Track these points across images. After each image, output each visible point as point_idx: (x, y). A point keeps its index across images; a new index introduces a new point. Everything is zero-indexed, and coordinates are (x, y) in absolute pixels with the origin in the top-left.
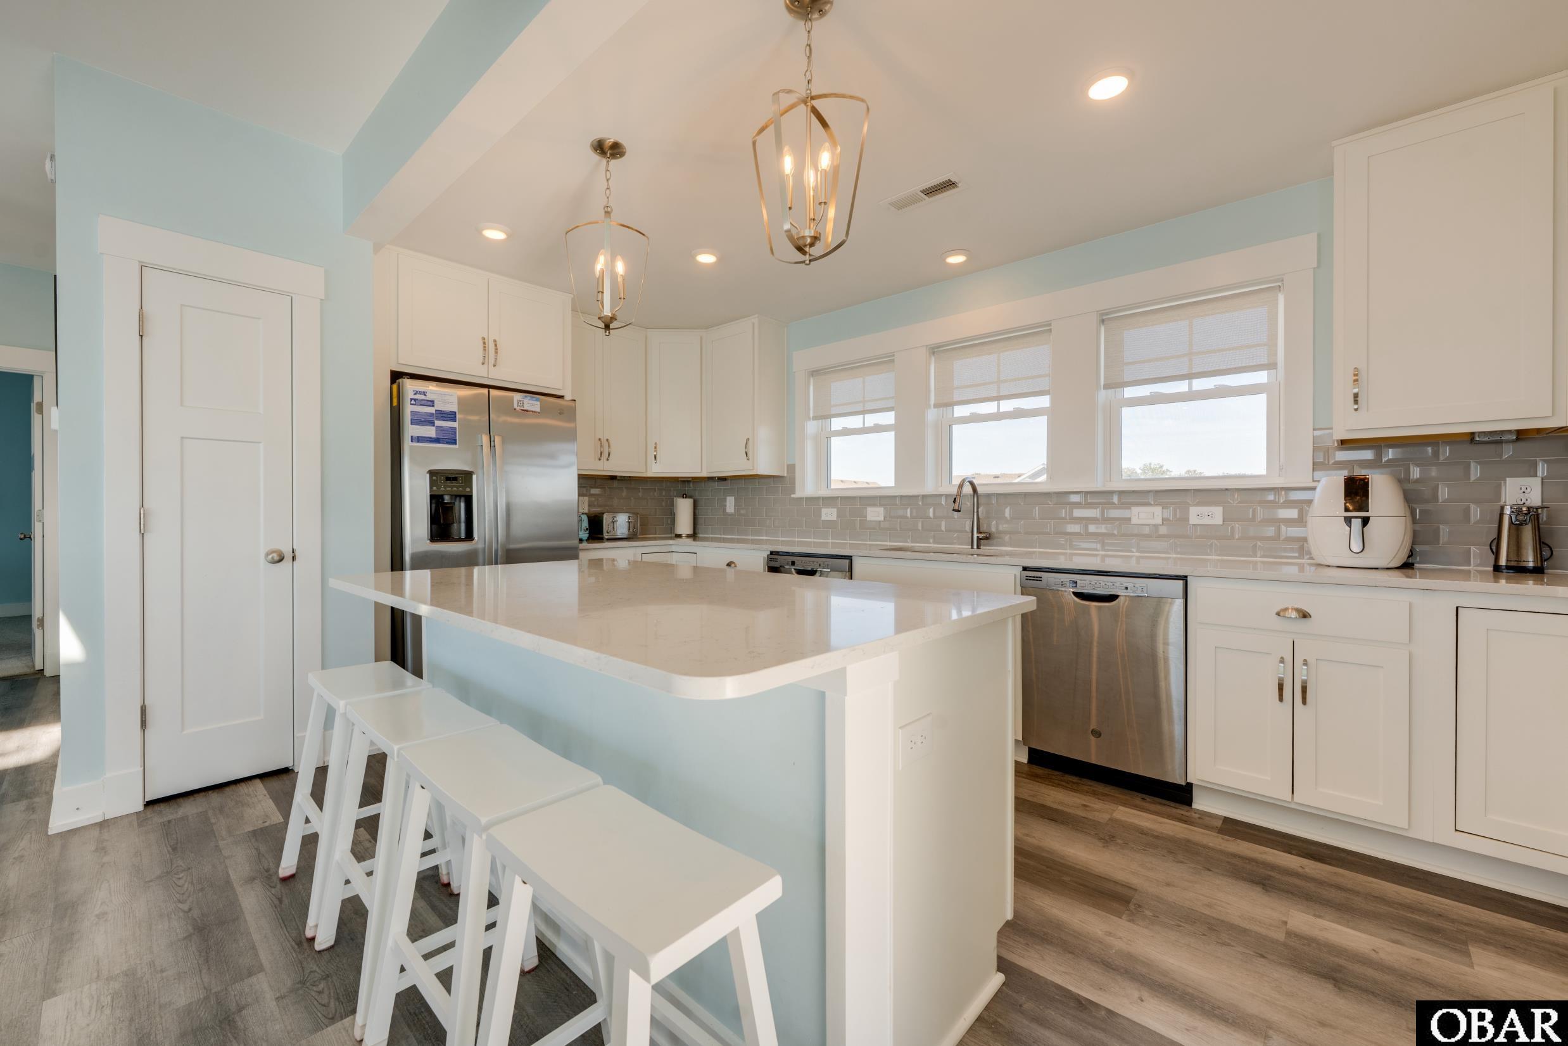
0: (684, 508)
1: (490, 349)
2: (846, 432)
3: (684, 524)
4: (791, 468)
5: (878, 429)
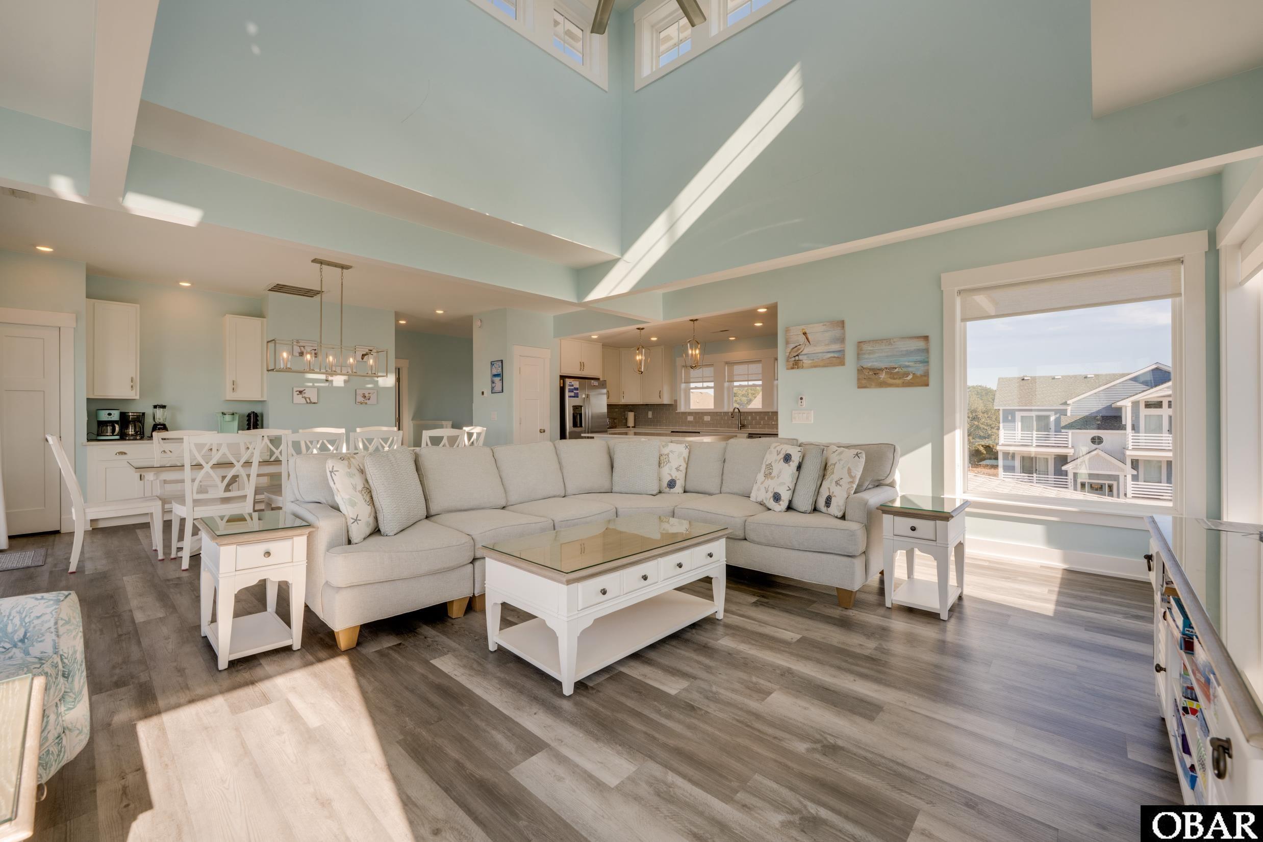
0: (631, 416)
1: (582, 365)
2: (696, 388)
3: (631, 422)
4: (676, 401)
5: (708, 387)
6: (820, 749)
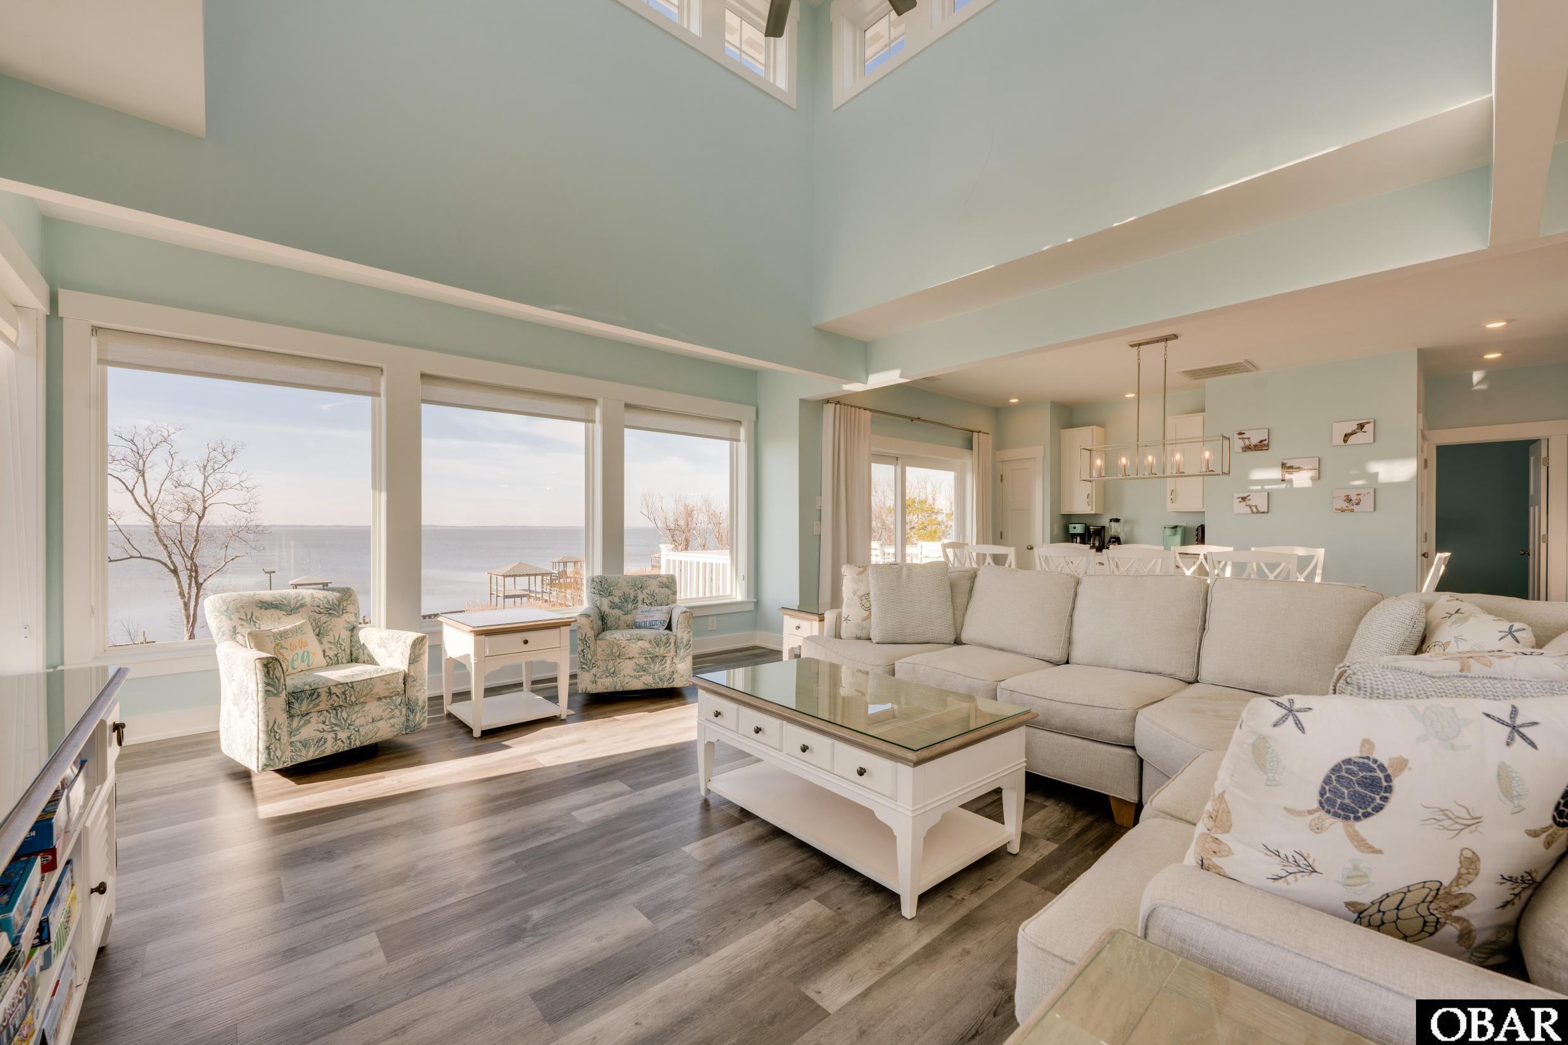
6: (524, 926)
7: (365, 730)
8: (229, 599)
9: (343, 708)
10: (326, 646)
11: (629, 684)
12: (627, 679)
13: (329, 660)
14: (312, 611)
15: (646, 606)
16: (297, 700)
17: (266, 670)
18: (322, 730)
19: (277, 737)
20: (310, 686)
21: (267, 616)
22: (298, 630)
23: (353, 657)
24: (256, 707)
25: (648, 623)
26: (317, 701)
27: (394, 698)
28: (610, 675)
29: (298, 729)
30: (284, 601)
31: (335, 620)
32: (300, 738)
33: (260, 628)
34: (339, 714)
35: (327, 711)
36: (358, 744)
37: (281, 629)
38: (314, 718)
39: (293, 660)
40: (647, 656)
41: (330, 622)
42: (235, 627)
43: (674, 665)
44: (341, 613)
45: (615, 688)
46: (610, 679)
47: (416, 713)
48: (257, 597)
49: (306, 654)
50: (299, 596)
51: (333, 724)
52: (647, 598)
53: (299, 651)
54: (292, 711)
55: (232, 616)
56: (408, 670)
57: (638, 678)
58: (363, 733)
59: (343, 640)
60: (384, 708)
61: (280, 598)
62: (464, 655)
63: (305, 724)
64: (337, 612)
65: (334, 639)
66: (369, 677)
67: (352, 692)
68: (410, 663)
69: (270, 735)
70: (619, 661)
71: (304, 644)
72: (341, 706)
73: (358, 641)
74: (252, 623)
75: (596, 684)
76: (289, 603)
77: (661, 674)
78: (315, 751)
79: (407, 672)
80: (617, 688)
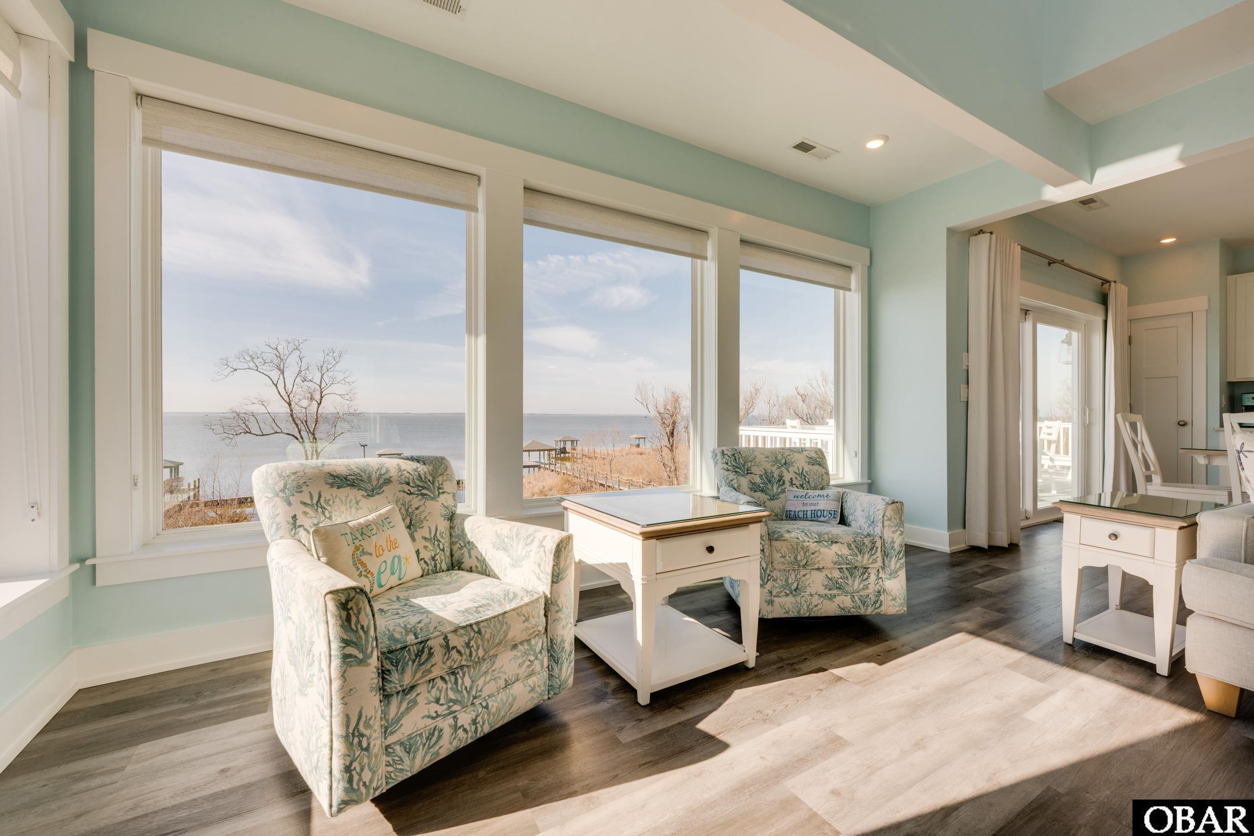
7: (496, 704)
8: (287, 472)
9: (465, 669)
10: (421, 544)
11: (819, 607)
12: (816, 600)
13: (424, 565)
14: (400, 491)
15: (795, 489)
16: (397, 666)
17: (344, 614)
18: (434, 715)
19: (365, 745)
20: (416, 635)
21: (340, 498)
22: (385, 520)
23: (454, 558)
24: (327, 688)
25: (809, 513)
26: (429, 665)
27: (533, 642)
28: (791, 593)
29: (399, 719)
30: (362, 474)
31: (430, 503)
32: (401, 736)
33: (330, 518)
34: (460, 681)
35: (442, 678)
36: (487, 729)
37: (362, 521)
38: (423, 695)
39: (380, 573)
40: (843, 566)
41: (423, 507)
42: (295, 516)
43: (880, 580)
44: (437, 493)
45: (799, 612)
46: (790, 599)
47: (561, 664)
48: (327, 469)
49: (396, 560)
50: (381, 468)
51: (451, 700)
52: (796, 478)
53: (388, 556)
54: (388, 687)
55: (292, 498)
56: (551, 593)
57: (832, 598)
58: (493, 710)
59: (441, 534)
60: (520, 661)
61: (357, 471)
62: (611, 564)
63: (408, 709)
64: (432, 493)
65: (430, 534)
66: (499, 611)
67: (480, 642)
68: (553, 582)
69: (352, 744)
70: (803, 572)
71: (394, 545)
72: (462, 667)
73: (463, 534)
74: (320, 510)
75: (772, 605)
76: (370, 477)
77: (862, 593)
78: (425, 756)
79: (549, 596)
80: (802, 612)
